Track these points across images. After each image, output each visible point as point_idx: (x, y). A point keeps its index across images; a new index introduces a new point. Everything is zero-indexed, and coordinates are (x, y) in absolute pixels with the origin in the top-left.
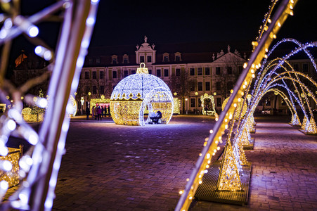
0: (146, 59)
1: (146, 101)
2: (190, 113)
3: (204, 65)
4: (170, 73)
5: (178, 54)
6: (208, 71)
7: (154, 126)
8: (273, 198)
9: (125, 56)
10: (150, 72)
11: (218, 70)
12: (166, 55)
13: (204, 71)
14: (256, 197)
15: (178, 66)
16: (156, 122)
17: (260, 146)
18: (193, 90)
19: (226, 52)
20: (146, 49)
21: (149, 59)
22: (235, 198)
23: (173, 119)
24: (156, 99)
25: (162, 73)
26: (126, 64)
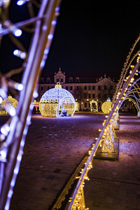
0: (60, 80)
1: (60, 103)
2: (84, 110)
3: (92, 85)
4: (74, 88)
5: (78, 78)
6: (94, 88)
7: (65, 117)
8: (131, 155)
9: (48, 78)
10: (62, 87)
11: (99, 87)
12: (71, 78)
13: (92, 88)
14: (122, 155)
15: (78, 85)
16: (66, 115)
17: (122, 128)
18: (86, 98)
19: (103, 77)
20: (60, 75)
21: (62, 80)
22: (111, 156)
23: (75, 114)
24: (66, 103)
25: (69, 88)
26: (48, 83)
